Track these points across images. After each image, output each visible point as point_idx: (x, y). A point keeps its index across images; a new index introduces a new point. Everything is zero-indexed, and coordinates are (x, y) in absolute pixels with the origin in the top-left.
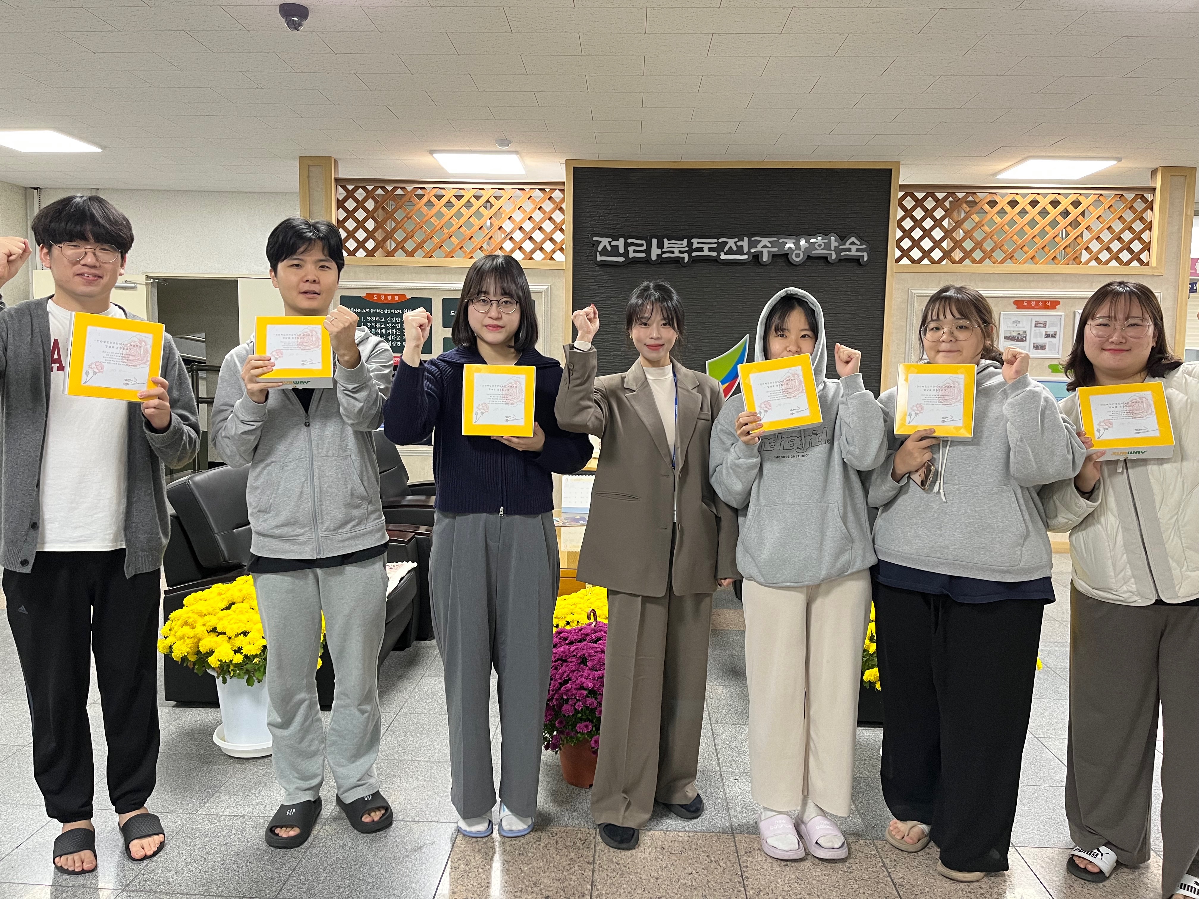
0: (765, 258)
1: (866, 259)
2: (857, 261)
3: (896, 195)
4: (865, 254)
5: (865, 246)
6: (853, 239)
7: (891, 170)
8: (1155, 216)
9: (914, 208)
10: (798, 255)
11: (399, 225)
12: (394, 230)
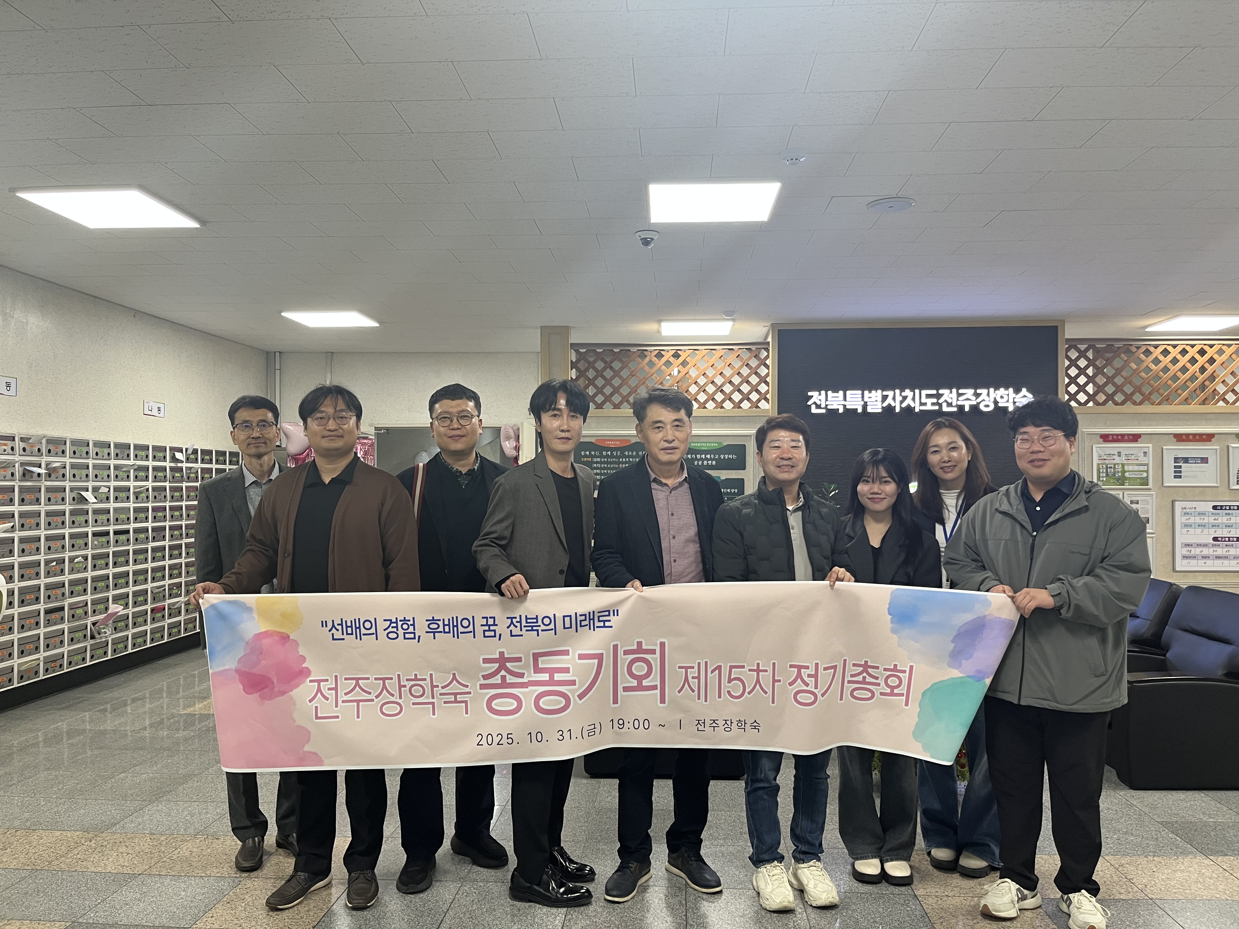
3: (1062, 347)
7: (1057, 327)
9: (1078, 358)
11: (624, 382)
12: (620, 386)
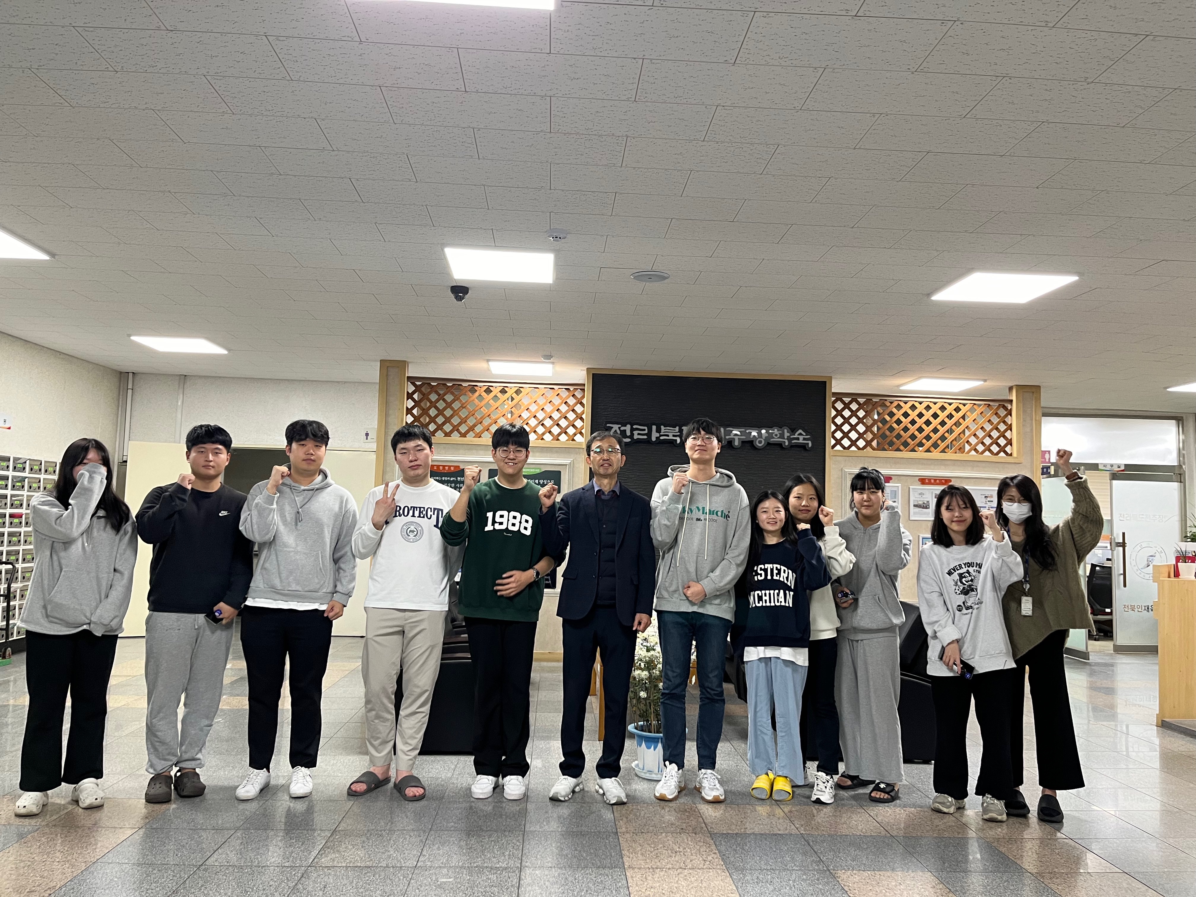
0: (736, 443)
1: (810, 445)
2: (803, 447)
3: (830, 399)
4: (810, 442)
5: (809, 437)
6: (800, 431)
7: (825, 382)
8: (1013, 420)
9: (843, 409)
10: (760, 442)
